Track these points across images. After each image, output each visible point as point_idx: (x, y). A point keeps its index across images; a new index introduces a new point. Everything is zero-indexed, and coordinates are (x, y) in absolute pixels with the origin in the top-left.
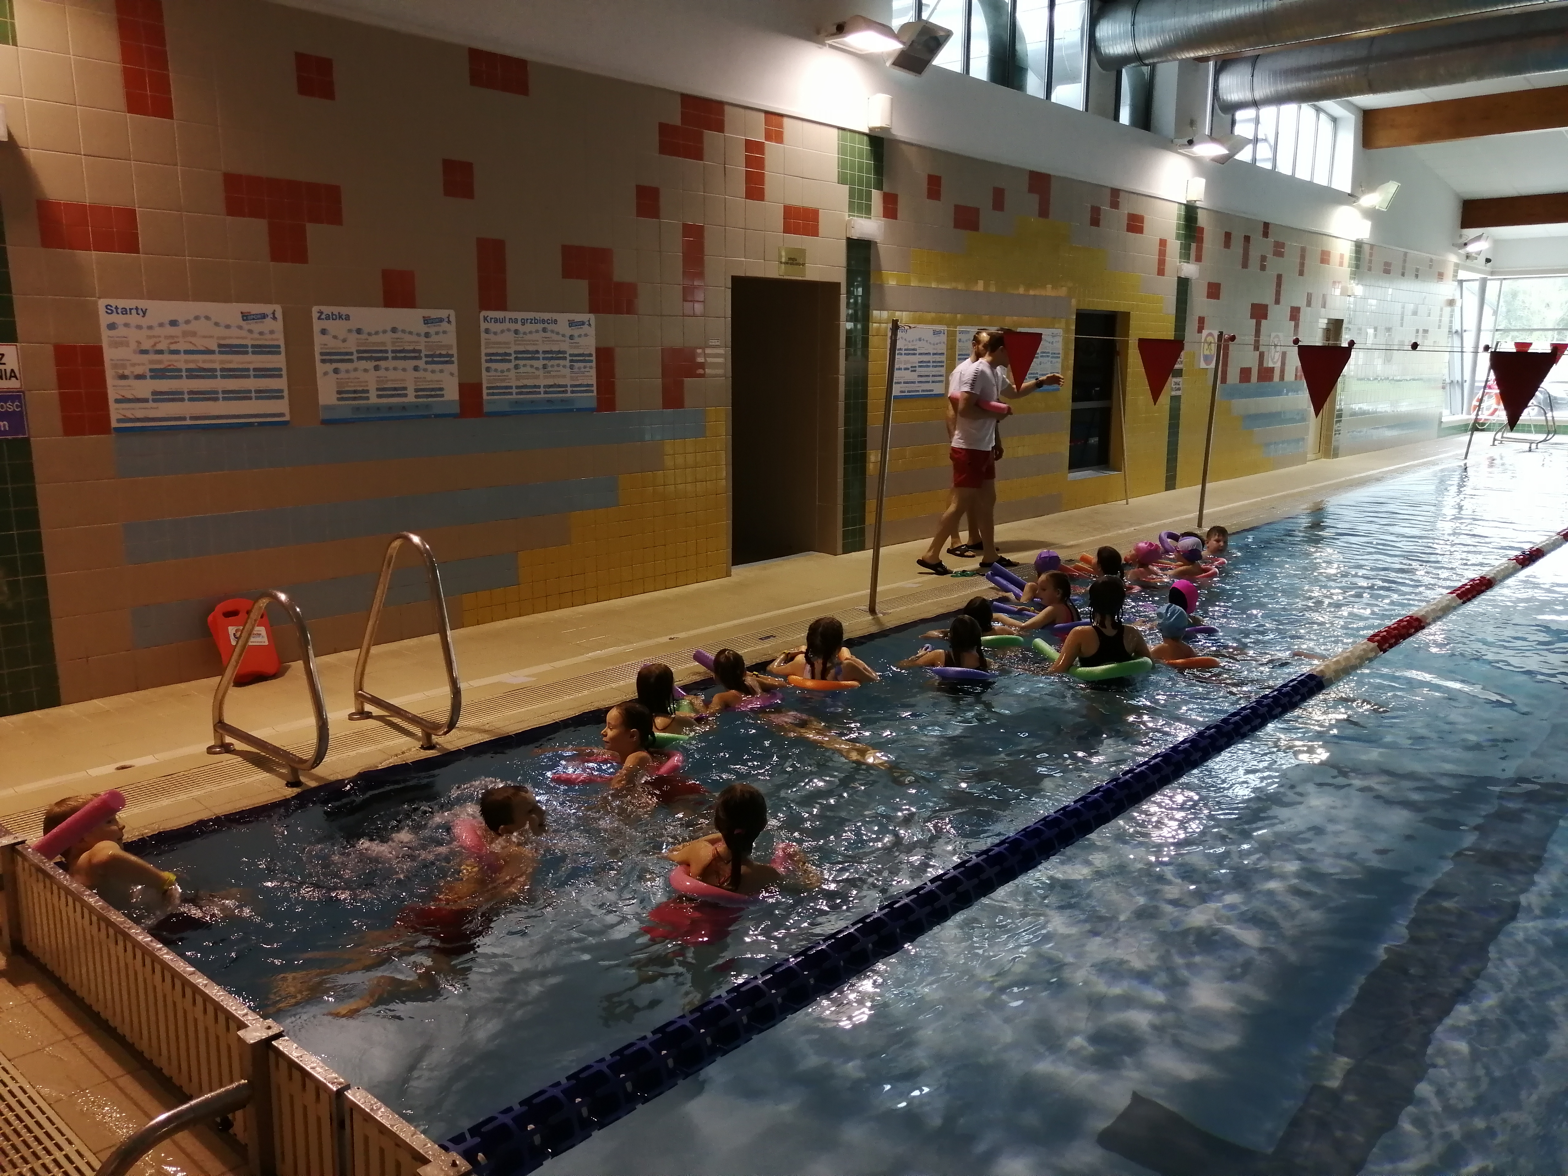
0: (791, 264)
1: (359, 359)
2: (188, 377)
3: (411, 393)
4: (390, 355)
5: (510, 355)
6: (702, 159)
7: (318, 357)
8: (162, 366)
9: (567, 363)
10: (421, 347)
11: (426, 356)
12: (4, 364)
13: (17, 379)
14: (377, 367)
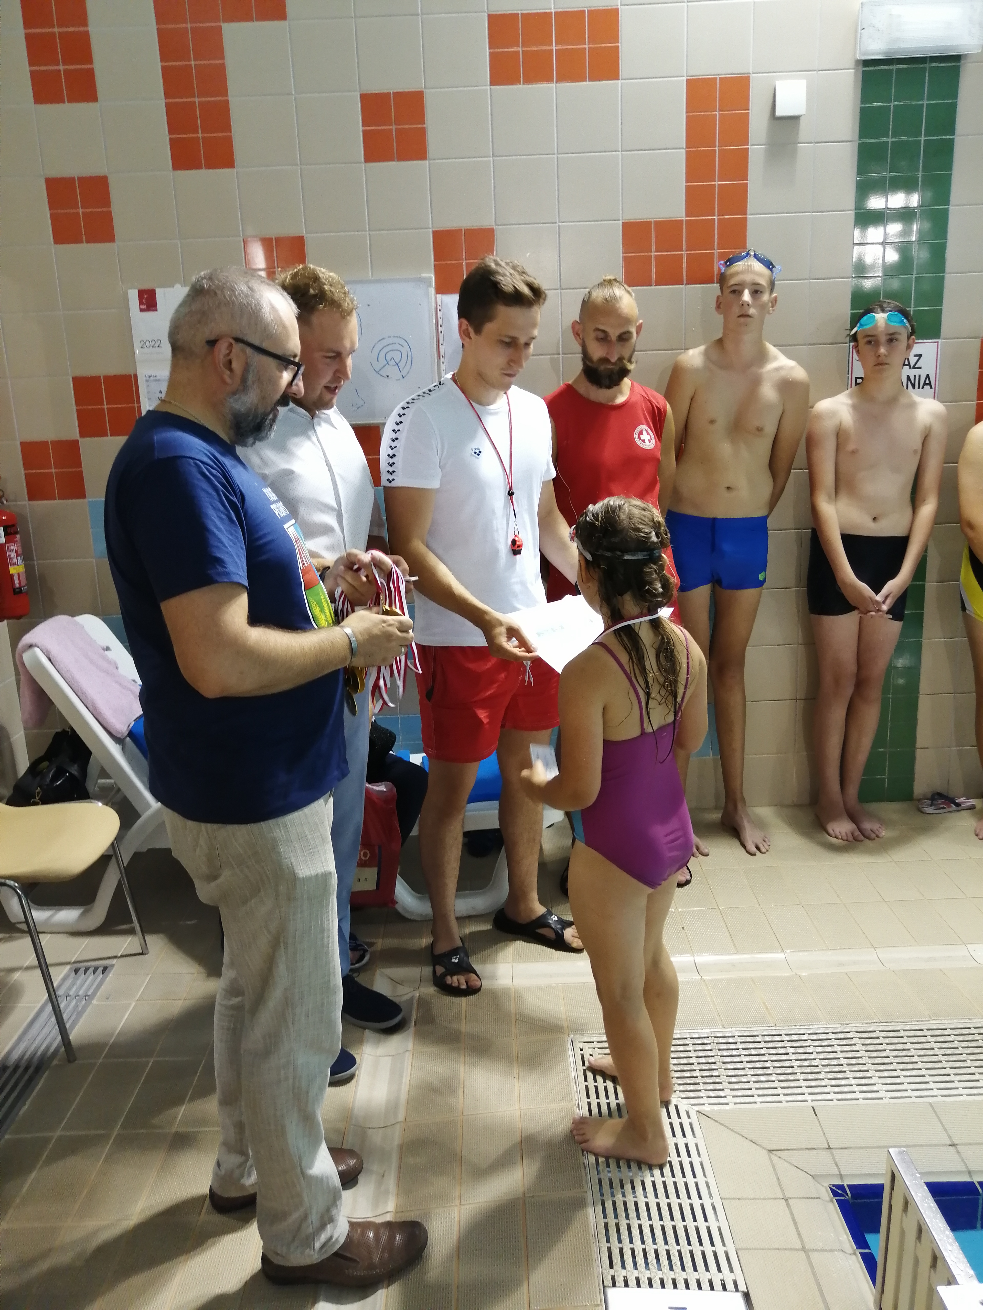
12: (920, 368)
13: (931, 387)
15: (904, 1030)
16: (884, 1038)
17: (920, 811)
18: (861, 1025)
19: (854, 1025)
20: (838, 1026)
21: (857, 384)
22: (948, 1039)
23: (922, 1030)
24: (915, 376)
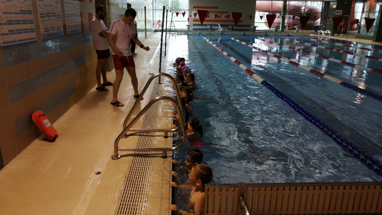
1: (47, 16)
3: (56, 28)
4: (51, 15)
5: (69, 15)
7: (39, 16)
9: (77, 17)
10: (56, 12)
11: (58, 15)
14: (50, 19)
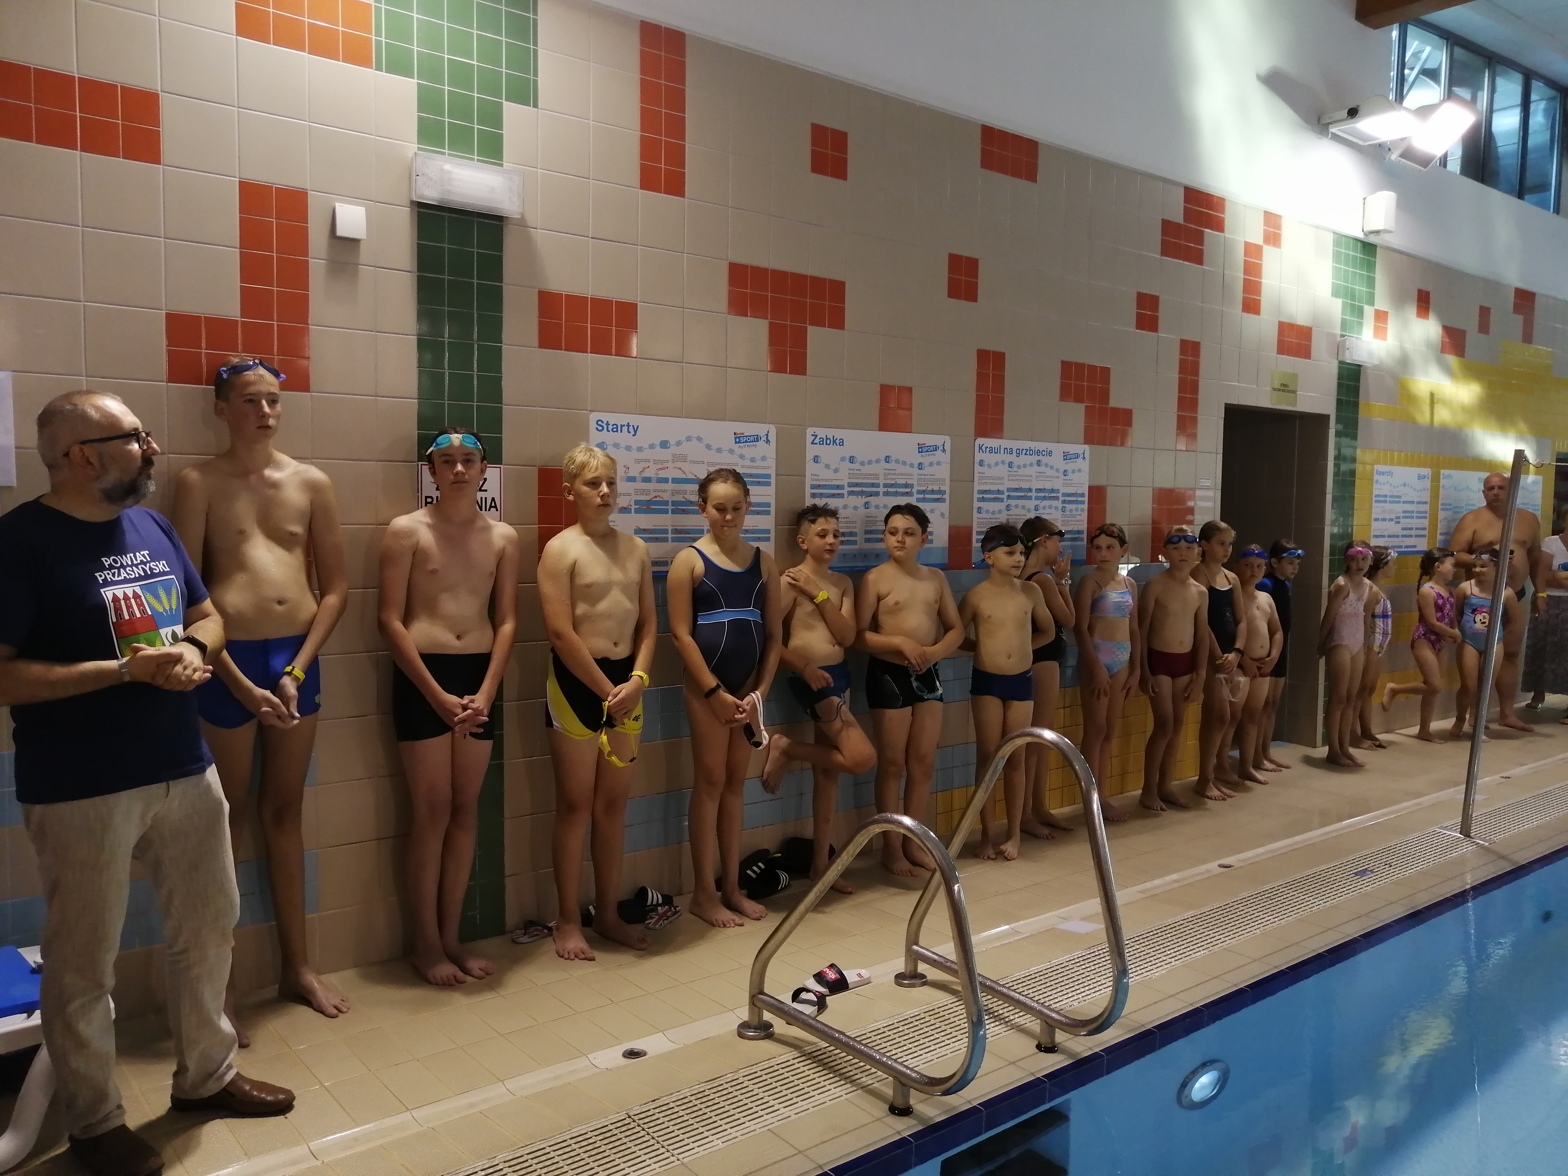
0: (1283, 391)
1: (851, 493)
2: (674, 512)
4: (881, 490)
5: (1002, 492)
6: (1202, 265)
7: (808, 491)
8: (648, 498)
9: (1058, 504)
10: (914, 482)
11: (919, 492)
12: (486, 491)
13: (497, 510)
14: (866, 503)
15: (550, 1146)
16: (532, 1159)
17: (514, 942)
18: (508, 1154)
19: (501, 1156)
20: (485, 1162)
21: (427, 503)
22: (591, 1141)
23: (566, 1141)
24: (482, 498)
